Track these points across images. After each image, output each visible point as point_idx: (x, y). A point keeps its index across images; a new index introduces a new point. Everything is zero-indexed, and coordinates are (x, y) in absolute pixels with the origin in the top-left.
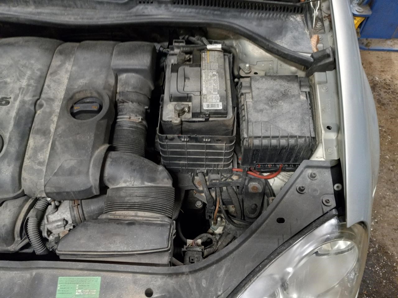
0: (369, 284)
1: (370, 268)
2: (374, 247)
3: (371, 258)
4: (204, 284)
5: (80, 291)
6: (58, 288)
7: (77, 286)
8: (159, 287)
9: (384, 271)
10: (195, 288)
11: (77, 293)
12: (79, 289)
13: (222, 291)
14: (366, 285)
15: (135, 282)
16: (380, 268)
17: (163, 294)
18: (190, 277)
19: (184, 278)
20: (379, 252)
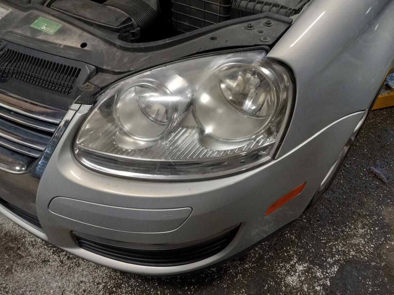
0: (348, 290)
1: (360, 278)
2: (379, 263)
3: (368, 270)
4: (126, 60)
5: (45, 27)
6: (35, 22)
7: (46, 24)
8: (92, 45)
9: (376, 290)
10: (117, 60)
11: (42, 28)
12: (45, 26)
13: (134, 68)
14: (344, 289)
15: (80, 36)
16: (373, 285)
17: (92, 50)
18: (119, 52)
19: (115, 49)
20: (381, 270)
